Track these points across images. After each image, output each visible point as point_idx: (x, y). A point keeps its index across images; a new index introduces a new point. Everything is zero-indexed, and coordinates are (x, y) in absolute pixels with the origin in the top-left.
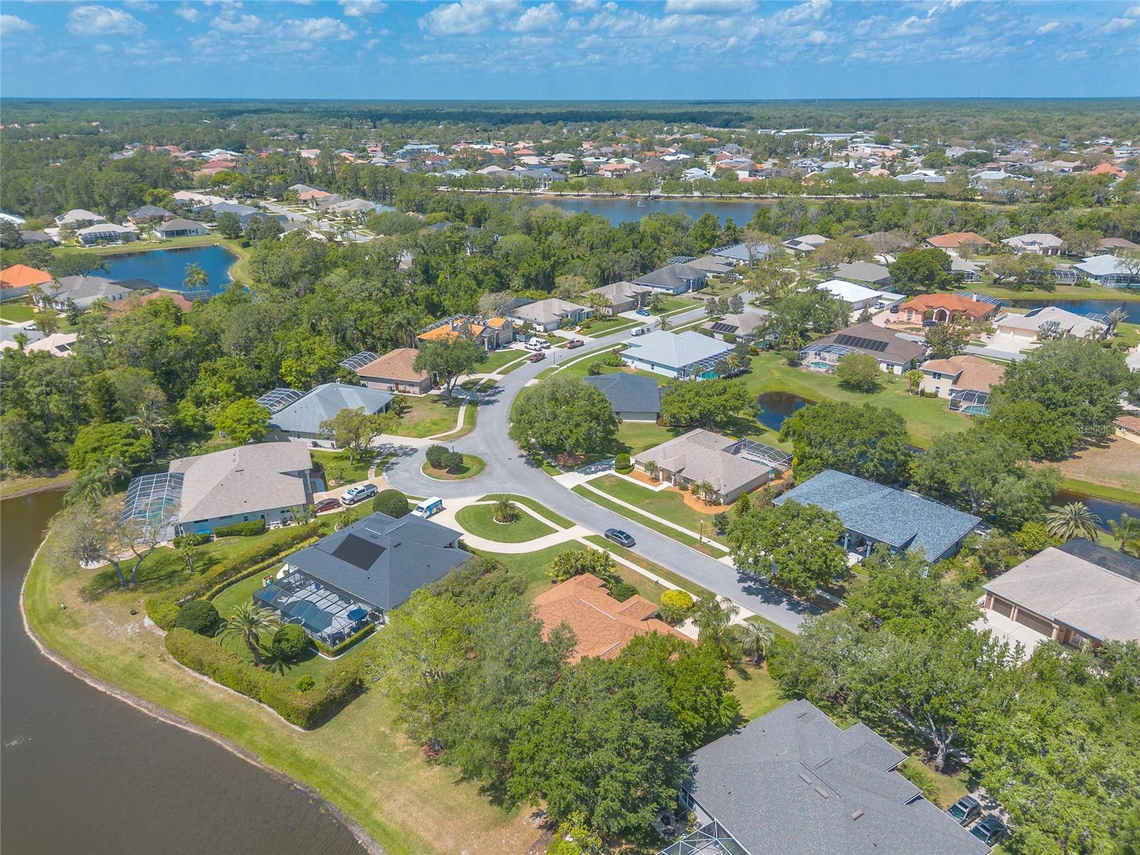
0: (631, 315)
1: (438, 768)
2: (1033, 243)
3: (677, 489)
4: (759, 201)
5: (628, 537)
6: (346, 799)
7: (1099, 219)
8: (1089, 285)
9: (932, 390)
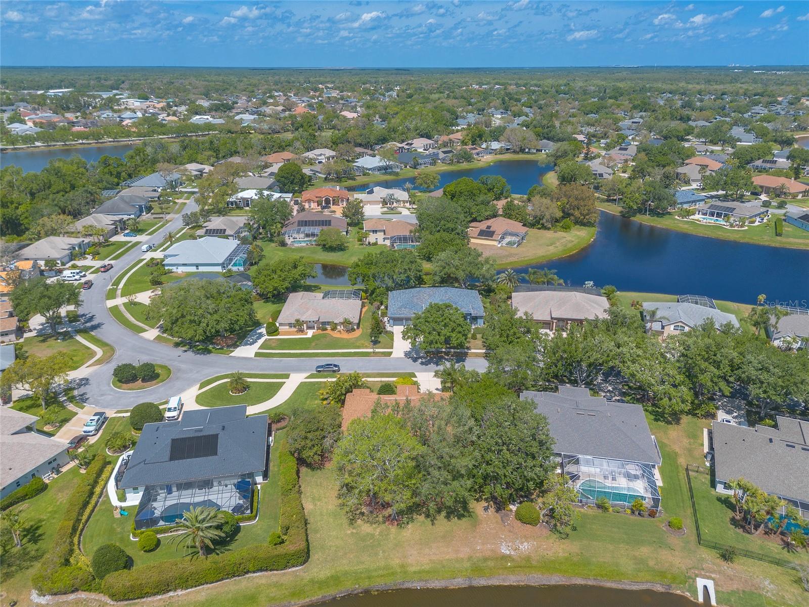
0: (120, 238)
1: (410, 526)
2: (321, 155)
3: (320, 332)
4: (99, 145)
5: (335, 366)
6: (382, 576)
7: (339, 138)
8: (369, 175)
9: (374, 241)
